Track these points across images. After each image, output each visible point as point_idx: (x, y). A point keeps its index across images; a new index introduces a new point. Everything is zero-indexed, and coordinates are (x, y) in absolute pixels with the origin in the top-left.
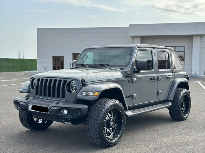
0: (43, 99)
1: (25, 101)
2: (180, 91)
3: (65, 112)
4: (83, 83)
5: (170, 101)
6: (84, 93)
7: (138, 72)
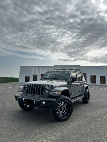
0: (30, 95)
1: (21, 96)
2: (86, 90)
3: (44, 103)
4: (52, 87)
5: (83, 95)
6: (53, 92)
7: (73, 82)
